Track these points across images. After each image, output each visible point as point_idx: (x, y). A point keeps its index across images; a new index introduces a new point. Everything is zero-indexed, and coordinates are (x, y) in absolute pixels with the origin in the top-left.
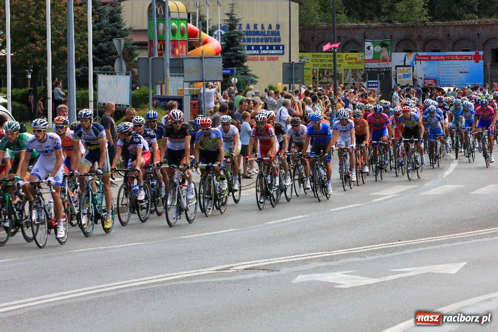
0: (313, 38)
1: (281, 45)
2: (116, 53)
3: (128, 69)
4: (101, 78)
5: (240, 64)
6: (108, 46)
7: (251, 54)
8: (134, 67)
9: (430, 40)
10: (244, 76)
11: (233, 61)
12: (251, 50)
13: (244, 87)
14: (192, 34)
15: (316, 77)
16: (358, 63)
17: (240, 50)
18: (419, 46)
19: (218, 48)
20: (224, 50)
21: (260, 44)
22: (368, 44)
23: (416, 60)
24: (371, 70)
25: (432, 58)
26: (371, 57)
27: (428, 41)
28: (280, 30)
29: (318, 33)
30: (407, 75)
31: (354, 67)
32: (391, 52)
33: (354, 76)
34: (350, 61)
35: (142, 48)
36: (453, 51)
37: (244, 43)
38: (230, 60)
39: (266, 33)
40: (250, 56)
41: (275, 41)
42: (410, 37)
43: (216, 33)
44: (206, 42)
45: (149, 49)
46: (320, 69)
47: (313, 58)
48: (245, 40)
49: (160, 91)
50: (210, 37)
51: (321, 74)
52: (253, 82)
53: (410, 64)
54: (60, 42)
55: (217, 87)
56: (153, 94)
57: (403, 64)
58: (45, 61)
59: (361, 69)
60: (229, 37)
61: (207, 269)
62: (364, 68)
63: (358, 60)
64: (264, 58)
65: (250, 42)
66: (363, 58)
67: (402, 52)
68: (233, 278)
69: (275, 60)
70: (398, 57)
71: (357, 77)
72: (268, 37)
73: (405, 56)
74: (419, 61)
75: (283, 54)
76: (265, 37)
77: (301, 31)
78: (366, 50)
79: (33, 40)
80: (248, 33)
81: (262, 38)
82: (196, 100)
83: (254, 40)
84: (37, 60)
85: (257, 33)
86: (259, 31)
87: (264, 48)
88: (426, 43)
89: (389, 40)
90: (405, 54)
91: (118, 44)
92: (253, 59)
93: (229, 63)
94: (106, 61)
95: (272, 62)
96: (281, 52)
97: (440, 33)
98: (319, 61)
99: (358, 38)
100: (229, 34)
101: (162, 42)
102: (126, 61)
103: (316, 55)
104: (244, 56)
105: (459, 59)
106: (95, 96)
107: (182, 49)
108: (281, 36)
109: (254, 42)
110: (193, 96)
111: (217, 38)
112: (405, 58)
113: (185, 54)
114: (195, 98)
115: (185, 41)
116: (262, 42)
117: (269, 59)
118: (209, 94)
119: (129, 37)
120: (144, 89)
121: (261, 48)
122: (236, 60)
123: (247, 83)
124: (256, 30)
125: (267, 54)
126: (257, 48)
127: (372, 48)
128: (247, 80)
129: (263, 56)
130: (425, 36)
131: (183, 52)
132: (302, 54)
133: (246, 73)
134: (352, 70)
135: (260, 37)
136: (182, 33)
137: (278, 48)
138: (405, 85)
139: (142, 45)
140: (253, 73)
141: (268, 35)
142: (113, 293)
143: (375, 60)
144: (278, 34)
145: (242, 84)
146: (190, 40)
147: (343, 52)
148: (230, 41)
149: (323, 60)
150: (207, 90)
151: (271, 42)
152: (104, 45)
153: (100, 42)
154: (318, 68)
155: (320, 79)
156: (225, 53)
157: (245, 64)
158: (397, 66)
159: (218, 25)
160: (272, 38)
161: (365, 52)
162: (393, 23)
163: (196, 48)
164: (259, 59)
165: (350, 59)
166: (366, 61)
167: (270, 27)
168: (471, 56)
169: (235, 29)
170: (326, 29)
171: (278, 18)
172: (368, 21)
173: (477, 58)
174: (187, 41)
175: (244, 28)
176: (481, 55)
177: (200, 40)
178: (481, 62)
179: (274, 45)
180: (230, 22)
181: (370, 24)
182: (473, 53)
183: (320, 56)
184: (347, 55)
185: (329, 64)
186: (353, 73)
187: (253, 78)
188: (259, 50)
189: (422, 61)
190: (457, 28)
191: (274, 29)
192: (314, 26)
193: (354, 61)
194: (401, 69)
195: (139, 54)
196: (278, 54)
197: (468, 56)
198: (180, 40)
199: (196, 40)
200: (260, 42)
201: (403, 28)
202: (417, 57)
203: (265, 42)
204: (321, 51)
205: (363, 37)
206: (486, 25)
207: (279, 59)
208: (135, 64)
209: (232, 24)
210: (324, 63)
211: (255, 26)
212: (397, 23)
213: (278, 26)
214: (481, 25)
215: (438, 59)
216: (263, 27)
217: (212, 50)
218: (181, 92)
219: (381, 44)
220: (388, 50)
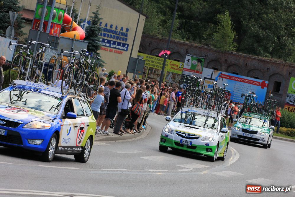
0: (150, 44)
1: (126, 44)
2: (9, 22)
6: (4, 16)
7: (104, 46)
8: (19, 35)
9: (232, 65)
12: (105, 42)
14: (66, 21)
15: (146, 73)
16: (177, 69)
17: (97, 41)
18: (224, 67)
19: (82, 36)
22: (187, 57)
23: (220, 76)
24: (187, 76)
25: (232, 78)
26: (189, 67)
27: (231, 65)
28: (128, 33)
29: (154, 42)
30: (211, 86)
31: (175, 71)
32: (203, 67)
33: (173, 78)
34: (173, 67)
35: (26, 23)
36: (247, 76)
37: (100, 36)
39: (118, 33)
40: (102, 47)
41: (123, 40)
42: (219, 60)
43: (82, 24)
44: (74, 29)
45: (33, 25)
46: (150, 67)
47: (147, 59)
48: (102, 34)
50: (78, 26)
51: (150, 71)
52: (101, 66)
53: (215, 79)
57: (210, 77)
59: (179, 74)
62: (181, 74)
63: (178, 67)
64: (112, 50)
65: (105, 37)
66: (182, 66)
67: (211, 68)
69: (120, 53)
70: (207, 72)
71: (175, 79)
72: (119, 36)
73: (213, 72)
74: (222, 78)
75: (127, 50)
76: (117, 35)
77: (143, 37)
78: (186, 61)
80: (105, 30)
83: (108, 36)
85: (112, 31)
86: (113, 30)
87: (114, 43)
89: (204, 58)
90: (213, 70)
92: (104, 49)
95: (117, 54)
96: (126, 49)
97: (241, 62)
98: (151, 61)
99: (182, 51)
100: (92, 27)
102: (16, 29)
103: (149, 57)
104: (99, 46)
105: (251, 83)
107: (57, 30)
108: (128, 38)
109: (108, 37)
111: (82, 27)
112: (212, 74)
113: (58, 35)
115: (60, 25)
116: (114, 38)
117: (115, 52)
119: (20, 13)
121: (112, 42)
123: (97, 65)
124: (111, 29)
125: (115, 48)
126: (109, 42)
127: (190, 61)
128: (97, 63)
130: (229, 61)
131: (56, 33)
132: (140, 54)
134: (173, 73)
135: (113, 35)
136: (60, 18)
137: (124, 45)
139: (28, 21)
140: (103, 59)
141: (119, 34)
144: (127, 35)
146: (64, 25)
147: (169, 59)
148: (91, 32)
149: (154, 61)
151: (120, 40)
154: (149, 66)
155: (148, 74)
157: (98, 52)
158: (205, 78)
159: (85, 19)
160: (122, 37)
161: (185, 63)
162: (209, 46)
163: (66, 32)
164: (109, 50)
165: (173, 65)
166: (184, 69)
167: (122, 29)
168: (259, 83)
169: (97, 24)
170: (160, 40)
171: (129, 24)
172: (192, 41)
173: (263, 85)
174: (61, 25)
175: (103, 26)
176: (266, 84)
177: (71, 27)
178: (266, 88)
179: (122, 43)
180: (94, 19)
181: (193, 44)
182: (261, 81)
183: (152, 58)
184: (171, 62)
185: (157, 66)
186: (173, 75)
187: (101, 62)
188: (110, 44)
189: (224, 79)
190: (254, 60)
191: (124, 31)
192: (152, 36)
193: (175, 67)
194: (207, 81)
195: (25, 26)
196: (123, 50)
197: (257, 82)
198: (57, 24)
199: (68, 26)
200: (112, 38)
201: (216, 51)
202: (221, 75)
203: (116, 39)
204: (153, 55)
205: (186, 52)
206: (275, 63)
207: (123, 53)
208: (21, 33)
209: (95, 20)
210: (154, 64)
211: (111, 26)
212: (212, 47)
213: (127, 30)
214: (271, 63)
215: (236, 80)
216: (116, 28)
217: (78, 36)
218: (52, 61)
219: (197, 60)
220: (201, 65)
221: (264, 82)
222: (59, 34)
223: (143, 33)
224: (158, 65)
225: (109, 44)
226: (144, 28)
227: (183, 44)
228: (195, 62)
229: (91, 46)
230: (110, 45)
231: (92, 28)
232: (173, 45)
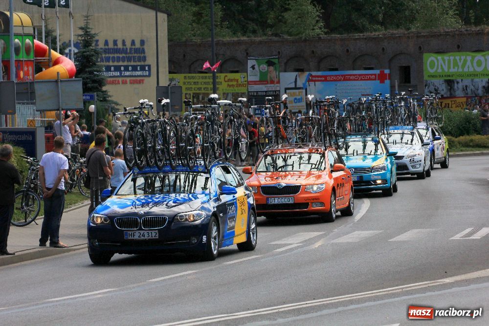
0: (184, 56)
1: (147, 65)
5: (97, 88)
7: (111, 77)
9: (325, 57)
10: (104, 103)
11: (89, 85)
12: (111, 71)
13: (104, 116)
14: (40, 52)
16: (240, 85)
17: (98, 72)
18: (312, 64)
19: (72, 69)
20: (79, 71)
21: (121, 63)
22: (250, 63)
23: (309, 81)
24: (257, 93)
25: (328, 78)
26: (257, 79)
28: (145, 47)
29: (190, 50)
30: (299, 99)
31: (235, 90)
34: (230, 83)
36: (354, 69)
37: (102, 63)
39: (128, 51)
40: (109, 79)
41: (139, 61)
42: (302, 54)
43: (67, 51)
44: (57, 62)
46: (194, 93)
47: (185, 81)
48: (103, 59)
50: (61, 56)
51: (195, 100)
53: (302, 86)
57: (293, 86)
59: (244, 93)
60: (84, 57)
62: (247, 92)
63: (240, 83)
64: (126, 81)
65: (109, 62)
66: (246, 79)
67: (292, 71)
69: (140, 83)
70: (288, 78)
72: (130, 55)
73: (297, 76)
74: (313, 83)
76: (128, 55)
77: (171, 48)
78: (250, 69)
80: (106, 51)
81: (124, 57)
82: (49, 132)
83: (114, 60)
85: (117, 51)
86: (120, 49)
87: (126, 68)
88: (321, 60)
89: (277, 57)
92: (113, 83)
95: (136, 86)
96: (147, 73)
97: (338, 48)
98: (192, 83)
99: (239, 55)
100: (84, 52)
103: (189, 77)
104: (103, 79)
105: (361, 80)
107: (28, 70)
108: (146, 54)
109: (113, 61)
110: (46, 128)
111: (68, 56)
112: (296, 79)
113: (31, 77)
114: (49, 130)
115: (31, 61)
116: (123, 61)
117: (132, 82)
121: (122, 68)
122: (92, 83)
124: (116, 47)
125: (130, 76)
126: (117, 68)
127: (256, 67)
128: (107, 107)
129: (125, 79)
130: (319, 52)
131: (29, 76)
132: (172, 75)
133: (104, 99)
134: (233, 93)
135: (121, 56)
136: (28, 51)
137: (143, 68)
138: (297, 111)
140: (114, 99)
141: (130, 53)
143: (262, 81)
144: (143, 51)
145: (101, 113)
146: (37, 60)
147: (221, 72)
148: (85, 60)
149: (198, 82)
151: (134, 61)
154: (191, 92)
157: (104, 88)
158: (286, 89)
159: (70, 41)
160: (136, 56)
161: (249, 72)
162: (280, 36)
163: (44, 69)
164: (121, 81)
165: (230, 80)
166: (249, 83)
167: (133, 43)
168: (375, 75)
169: (91, 46)
170: (200, 45)
171: (142, 32)
172: (251, 34)
173: (382, 78)
174: (33, 61)
175: (101, 45)
176: (386, 74)
177: (50, 60)
178: (387, 82)
179: (139, 66)
180: (85, 37)
181: (253, 38)
182: (377, 72)
183: (193, 78)
184: (226, 76)
185: (205, 88)
186: (234, 97)
187: (113, 105)
188: (121, 71)
189: (316, 82)
190: (358, 41)
191: (138, 45)
192: (185, 42)
193: (234, 83)
194: (291, 93)
196: (144, 76)
197: (372, 75)
198: (25, 61)
199: (44, 59)
201: (293, 42)
202: (310, 78)
203: (127, 62)
204: (195, 73)
205: (245, 54)
206: (392, 37)
207: (144, 82)
209: (87, 40)
210: (200, 86)
211: (115, 42)
212: (286, 37)
213: (142, 42)
214: (385, 38)
215: (336, 80)
216: (124, 42)
217: (64, 71)
218: (31, 123)
219: (266, 62)
220: (276, 69)
221: (382, 72)
222: (33, 76)
223: (170, 40)
224: (206, 86)
225: (118, 72)
226: (168, 32)
227: (239, 43)
228: (264, 67)
229: (91, 82)
230: (121, 73)
231: (85, 54)
232: (222, 48)
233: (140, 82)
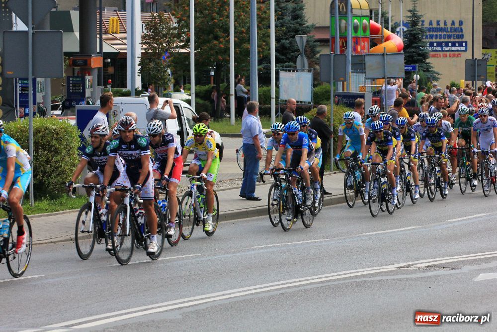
0: (496, 34)
1: (464, 42)
2: (298, 50)
3: (310, 66)
4: (283, 74)
5: (422, 60)
6: (290, 43)
7: (434, 51)
8: (316, 64)
10: (427, 73)
11: (415, 58)
12: (434, 46)
13: (426, 84)
14: (375, 31)
17: (422, 47)
19: (400, 45)
20: (406, 47)
21: (442, 40)
28: (463, 27)
35: (324, 45)
37: (427, 40)
38: (413, 57)
39: (449, 30)
40: (432, 53)
41: (458, 37)
43: (398, 30)
44: (388, 39)
45: (331, 46)
47: (496, 55)
48: (427, 36)
49: (341, 88)
50: (392, 33)
52: (436, 79)
54: (243, 39)
55: (399, 84)
56: (334, 91)
58: (227, 58)
60: (411, 34)
61: (387, 267)
64: (446, 55)
65: (432, 39)
68: (414, 276)
72: (451, 33)
79: (216, 38)
80: (431, 30)
81: (445, 35)
82: (377, 96)
84: (220, 57)
85: (440, 30)
86: (442, 28)
87: (447, 44)
91: (300, 41)
92: (434, 56)
93: (411, 59)
94: (288, 58)
95: (454, 59)
96: (464, 48)
100: (412, 31)
101: (344, 39)
102: (308, 58)
104: (427, 53)
106: (277, 93)
107: (364, 45)
108: (463, 33)
109: (436, 38)
110: (374, 93)
111: (399, 35)
113: (366, 51)
115: (367, 37)
116: (445, 38)
117: (451, 56)
118: (391, 91)
119: (311, 34)
120: (325, 86)
121: (444, 44)
122: (418, 56)
123: (429, 79)
124: (438, 27)
125: (450, 51)
126: (439, 44)
128: (429, 76)
129: (445, 53)
131: (365, 50)
132: (485, 51)
133: (427, 69)
135: (443, 34)
136: (365, 31)
137: (461, 44)
139: (324, 42)
140: (435, 70)
141: (451, 31)
142: (294, 290)
144: (461, 30)
145: (424, 81)
146: (372, 36)
148: (412, 38)
150: (389, 87)
151: (454, 38)
152: (286, 42)
153: (282, 39)
156: (408, 50)
157: (427, 61)
159: (400, 22)
160: (455, 34)
163: (378, 44)
164: (442, 55)
167: (453, 23)
169: (417, 25)
171: (461, 14)
174: (369, 37)
175: (426, 25)
177: (382, 37)
179: (457, 42)
187: (435, 74)
188: (442, 46)
191: (457, 25)
195: (321, 50)
196: (461, 51)
198: (362, 37)
199: (378, 36)
200: (442, 39)
203: (448, 39)
207: (461, 56)
208: (317, 60)
209: (414, 20)
211: (438, 23)
213: (461, 23)
216: (445, 23)
217: (394, 46)
218: (362, 89)
222: (369, 51)
225: (440, 48)
233: (458, 56)
